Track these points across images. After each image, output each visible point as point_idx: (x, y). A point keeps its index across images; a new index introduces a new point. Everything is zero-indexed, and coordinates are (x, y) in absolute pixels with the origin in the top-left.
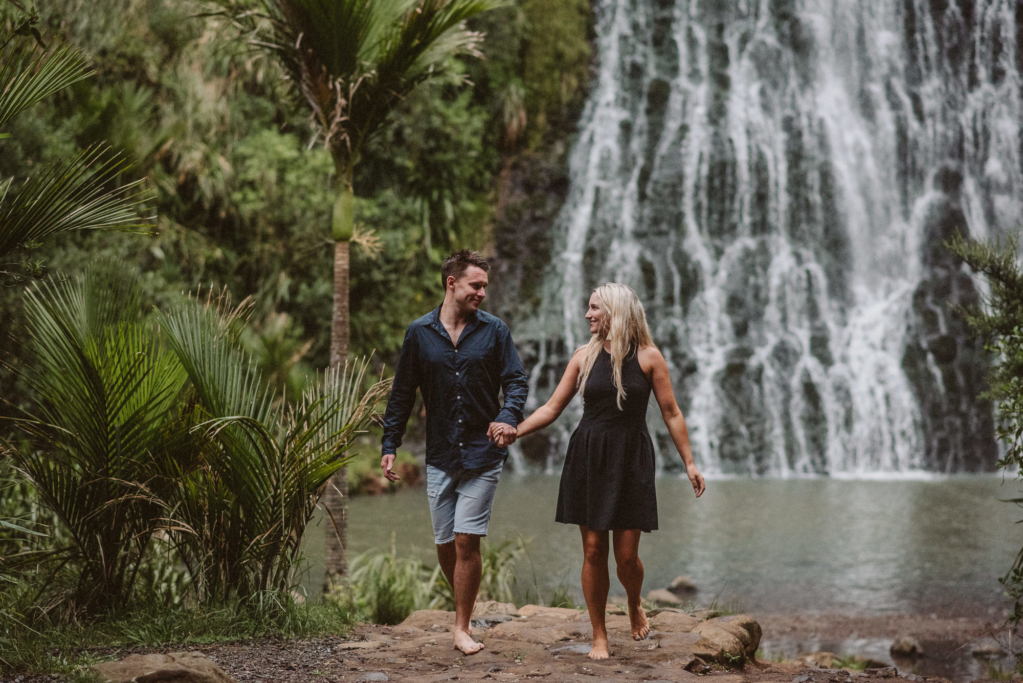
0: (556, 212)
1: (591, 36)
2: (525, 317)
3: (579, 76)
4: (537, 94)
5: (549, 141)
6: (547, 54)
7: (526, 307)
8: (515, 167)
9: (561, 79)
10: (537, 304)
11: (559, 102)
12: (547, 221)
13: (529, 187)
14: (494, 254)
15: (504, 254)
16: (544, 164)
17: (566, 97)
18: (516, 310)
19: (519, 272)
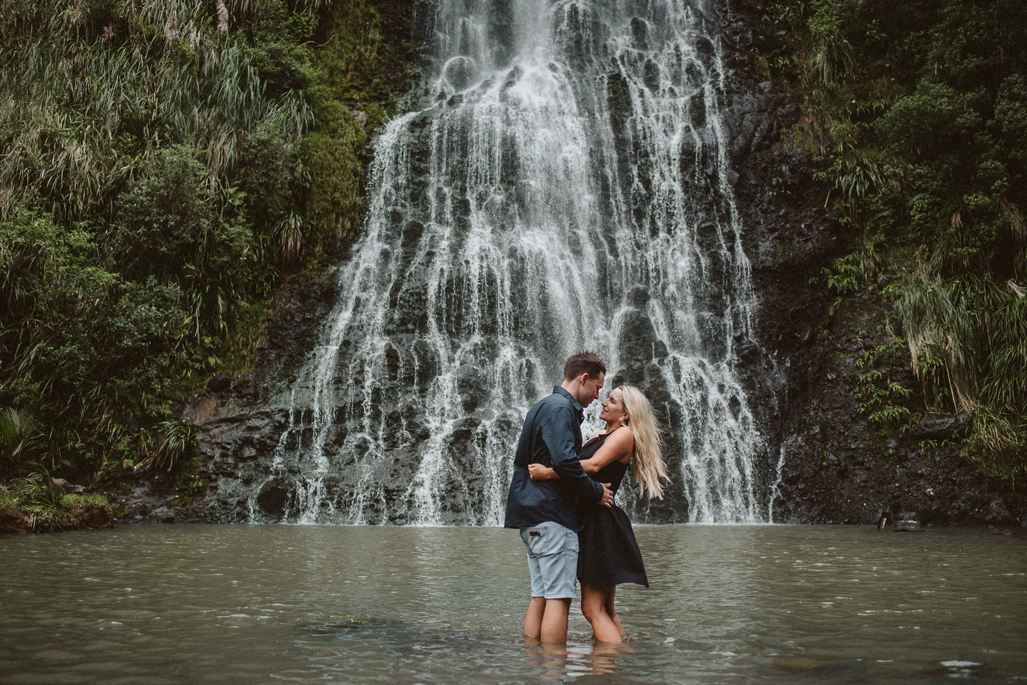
0: (323, 316)
1: (362, 192)
2: (281, 391)
3: (352, 220)
4: (315, 229)
5: (324, 265)
6: (326, 200)
7: (282, 384)
8: (293, 282)
9: (337, 221)
10: (292, 381)
11: (334, 237)
12: (315, 322)
13: (303, 297)
14: (266, 345)
15: (273, 346)
16: (317, 280)
17: (341, 234)
18: (273, 386)
19: (283, 359)
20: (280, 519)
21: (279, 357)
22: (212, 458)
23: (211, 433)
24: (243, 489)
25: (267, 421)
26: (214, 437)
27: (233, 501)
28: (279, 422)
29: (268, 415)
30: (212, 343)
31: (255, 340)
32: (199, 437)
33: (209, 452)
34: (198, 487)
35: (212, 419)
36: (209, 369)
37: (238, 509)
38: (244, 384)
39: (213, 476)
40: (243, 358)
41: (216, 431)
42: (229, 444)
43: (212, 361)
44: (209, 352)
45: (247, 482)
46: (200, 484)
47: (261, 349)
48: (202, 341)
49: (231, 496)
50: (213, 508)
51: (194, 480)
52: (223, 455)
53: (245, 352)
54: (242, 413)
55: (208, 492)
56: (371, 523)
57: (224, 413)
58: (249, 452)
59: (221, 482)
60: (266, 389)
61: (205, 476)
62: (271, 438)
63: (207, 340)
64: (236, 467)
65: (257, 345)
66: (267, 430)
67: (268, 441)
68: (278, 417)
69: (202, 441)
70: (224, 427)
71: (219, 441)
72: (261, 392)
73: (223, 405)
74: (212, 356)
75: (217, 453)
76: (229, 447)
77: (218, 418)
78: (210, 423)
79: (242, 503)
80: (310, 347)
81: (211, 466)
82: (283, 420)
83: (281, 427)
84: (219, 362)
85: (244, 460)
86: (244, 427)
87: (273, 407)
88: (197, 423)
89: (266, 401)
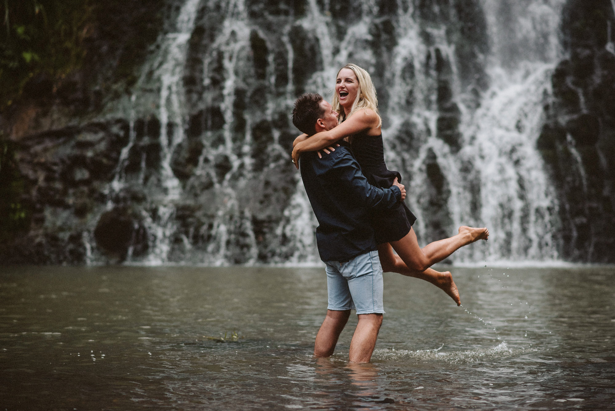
2: (117, 96)
7: (119, 86)
10: (132, 82)
14: (95, 34)
15: (105, 35)
18: (108, 89)
19: (119, 52)
20: (123, 258)
21: (112, 50)
22: (35, 182)
23: (32, 150)
24: (75, 221)
25: (101, 135)
26: (36, 155)
27: (65, 236)
28: (117, 136)
29: (103, 127)
30: (26, 32)
31: (80, 28)
32: (18, 156)
33: (31, 174)
34: (20, 219)
35: (32, 132)
36: (25, 67)
37: (71, 246)
38: (69, 86)
39: (38, 206)
40: (67, 51)
41: (38, 148)
42: (55, 164)
43: (28, 56)
44: (23, 45)
45: (81, 212)
46: (23, 215)
47: (89, 40)
48: (13, 32)
49: (61, 229)
50: (40, 244)
51: (14, 211)
52: (48, 179)
53: (68, 44)
54: (71, 124)
55: (33, 225)
56: (238, 261)
57: (46, 125)
58: (81, 174)
59: (48, 213)
60: (98, 94)
61: (29, 205)
62: (107, 156)
63: (20, 30)
64: (65, 193)
65: (84, 33)
66: (102, 146)
67: (105, 161)
68: (115, 129)
69: (22, 160)
70: (48, 143)
71: (43, 160)
72: (92, 98)
73: (45, 114)
74: (27, 51)
75: (41, 176)
76: (55, 168)
77: (39, 131)
78: (30, 138)
79: (76, 239)
80: (153, 38)
81: (34, 192)
82: (122, 133)
83: (122, 142)
84: (36, 57)
85: (75, 184)
86: (73, 143)
87: (109, 116)
88: (14, 137)
89: (99, 109)
